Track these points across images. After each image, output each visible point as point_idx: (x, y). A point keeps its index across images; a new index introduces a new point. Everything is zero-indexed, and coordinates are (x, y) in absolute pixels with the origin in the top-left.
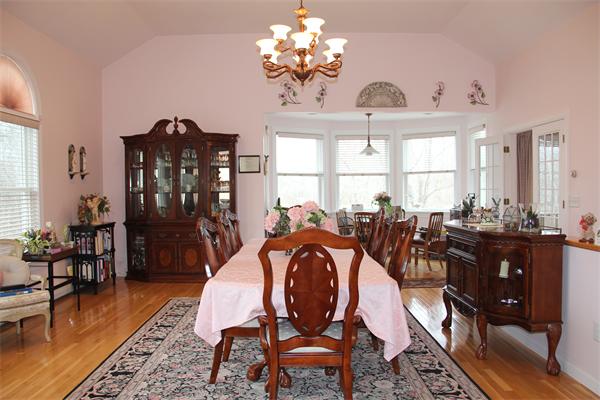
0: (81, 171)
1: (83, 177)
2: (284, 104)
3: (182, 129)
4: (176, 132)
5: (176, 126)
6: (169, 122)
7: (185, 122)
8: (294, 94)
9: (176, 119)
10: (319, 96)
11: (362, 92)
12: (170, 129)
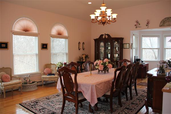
0: (83, 48)
1: (83, 49)
2: (136, 28)
3: (107, 37)
4: (105, 38)
5: (105, 36)
6: (103, 35)
7: (107, 35)
8: (139, 24)
9: (105, 34)
10: (147, 24)
11: (161, 22)
12: (104, 37)
